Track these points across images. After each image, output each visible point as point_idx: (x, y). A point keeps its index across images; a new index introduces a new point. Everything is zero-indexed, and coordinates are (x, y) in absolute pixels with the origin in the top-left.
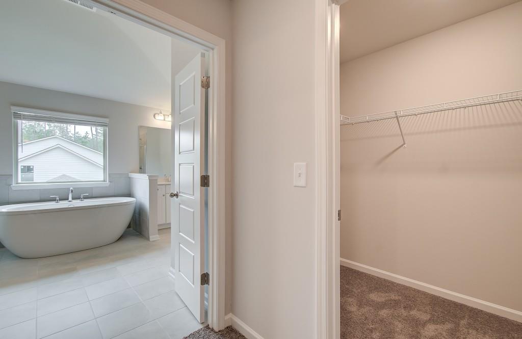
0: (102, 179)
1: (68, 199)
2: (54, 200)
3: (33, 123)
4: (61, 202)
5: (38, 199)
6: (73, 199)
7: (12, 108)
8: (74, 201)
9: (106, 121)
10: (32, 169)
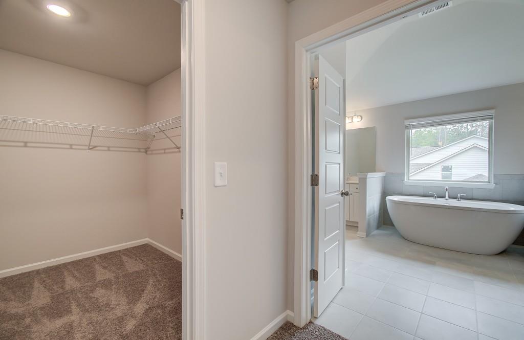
0: (487, 181)
1: (444, 197)
2: (432, 196)
3: (456, 126)
4: (439, 199)
5: (422, 194)
6: (450, 197)
7: (406, 121)
8: (451, 200)
9: (492, 112)
10: (451, 169)
